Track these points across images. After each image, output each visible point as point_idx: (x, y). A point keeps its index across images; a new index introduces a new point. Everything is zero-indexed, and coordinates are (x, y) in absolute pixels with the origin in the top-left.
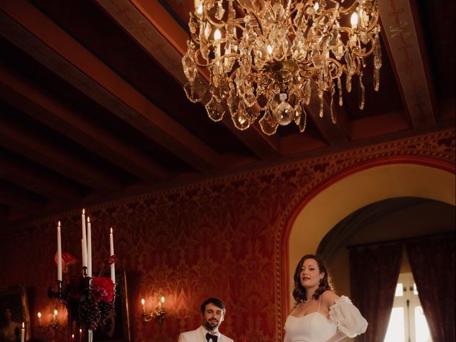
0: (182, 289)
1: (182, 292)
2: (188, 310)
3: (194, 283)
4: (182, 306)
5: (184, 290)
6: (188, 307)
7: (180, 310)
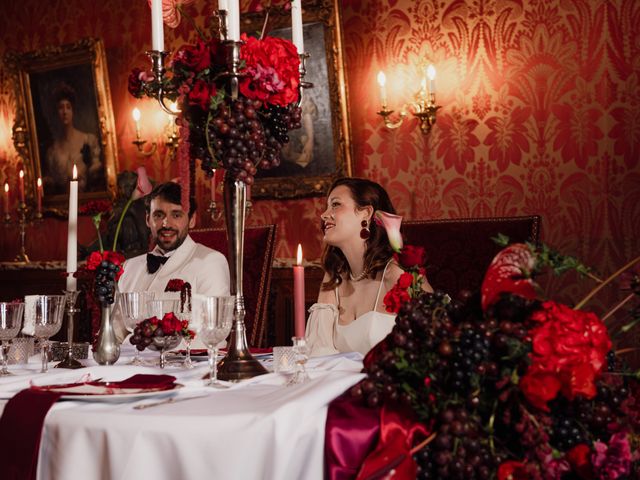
0: (481, 43)
1: (482, 49)
2: (495, 97)
3: (514, 25)
4: (482, 87)
5: (486, 46)
6: (497, 89)
7: (476, 99)
